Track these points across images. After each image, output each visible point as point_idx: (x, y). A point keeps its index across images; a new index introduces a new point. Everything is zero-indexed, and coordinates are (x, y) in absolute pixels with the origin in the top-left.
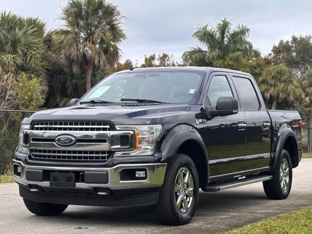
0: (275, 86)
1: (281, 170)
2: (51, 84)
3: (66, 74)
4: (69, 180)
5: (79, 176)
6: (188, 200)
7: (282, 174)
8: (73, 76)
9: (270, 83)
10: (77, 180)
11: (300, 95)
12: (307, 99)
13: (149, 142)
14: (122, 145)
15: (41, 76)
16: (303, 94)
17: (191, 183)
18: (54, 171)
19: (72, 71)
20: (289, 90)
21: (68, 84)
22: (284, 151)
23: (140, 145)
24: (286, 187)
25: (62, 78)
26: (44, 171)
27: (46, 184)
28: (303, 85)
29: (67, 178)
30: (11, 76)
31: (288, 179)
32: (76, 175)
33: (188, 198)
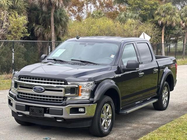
0: (165, 17)
1: (163, 94)
2: (30, 16)
3: (38, 10)
4: (40, 112)
5: (46, 110)
6: (108, 122)
7: (163, 96)
8: (43, 12)
9: (162, 15)
10: (45, 112)
11: (180, 22)
12: (184, 24)
13: (87, 92)
14: (71, 93)
15: (24, 12)
16: (181, 21)
17: (110, 112)
18: (32, 106)
19: (42, 9)
20: (173, 19)
21: (40, 17)
22: (166, 82)
23: (82, 93)
24: (166, 103)
25: (36, 13)
26: (26, 106)
27: (27, 113)
28: (182, 16)
29: (40, 111)
30: (6, 13)
31: (167, 99)
32: (44, 109)
33: (109, 120)
